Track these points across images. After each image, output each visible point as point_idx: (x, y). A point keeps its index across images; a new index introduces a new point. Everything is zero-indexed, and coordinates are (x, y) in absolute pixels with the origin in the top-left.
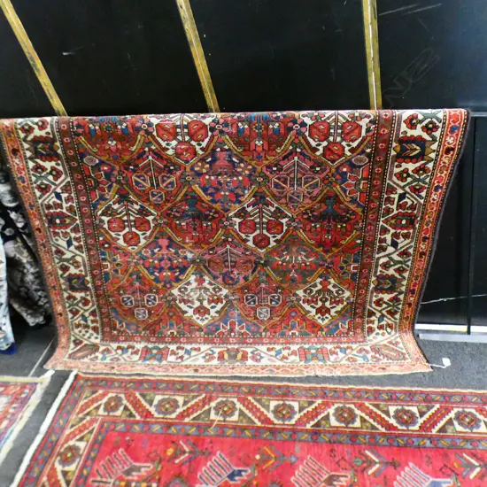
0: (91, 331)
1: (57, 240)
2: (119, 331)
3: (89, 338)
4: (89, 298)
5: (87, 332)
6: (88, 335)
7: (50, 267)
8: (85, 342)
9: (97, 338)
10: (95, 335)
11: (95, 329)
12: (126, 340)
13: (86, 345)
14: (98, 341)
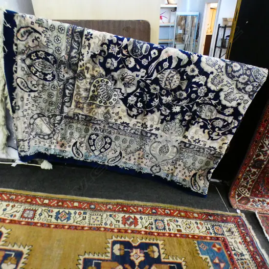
0: (246, 190)
1: (265, 140)
2: (259, 192)
3: (245, 193)
4: (257, 173)
5: (245, 190)
6: (245, 192)
7: (252, 153)
8: (243, 195)
9: (248, 194)
10: (248, 192)
11: (249, 189)
12: (261, 197)
13: (243, 197)
14: (249, 196)
